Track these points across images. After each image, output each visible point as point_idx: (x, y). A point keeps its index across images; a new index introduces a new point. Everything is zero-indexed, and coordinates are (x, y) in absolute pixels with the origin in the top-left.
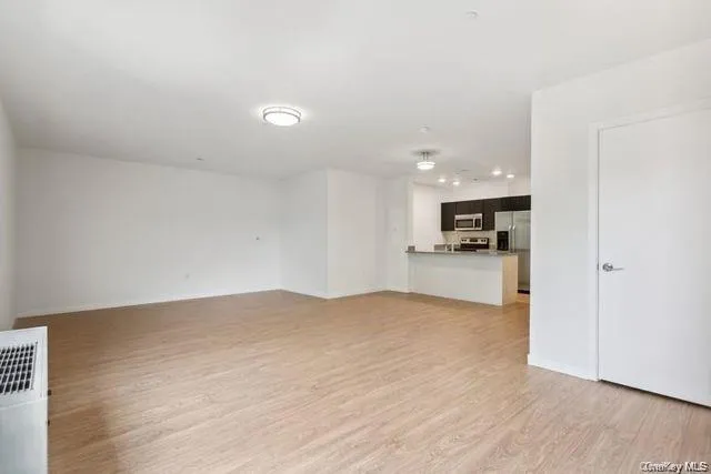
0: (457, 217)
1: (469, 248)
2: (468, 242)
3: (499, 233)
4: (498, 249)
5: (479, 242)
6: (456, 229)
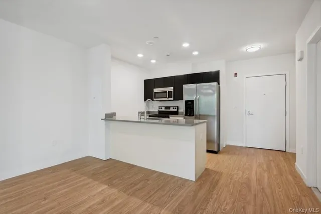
0: (156, 90)
1: (164, 114)
2: (163, 109)
3: (187, 102)
4: (186, 115)
5: (172, 109)
6: (154, 99)
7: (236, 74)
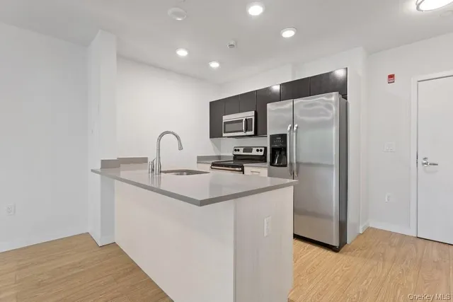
0: (226, 118)
2: (241, 152)
4: (272, 163)
5: (254, 153)
6: (224, 135)
7: (391, 77)
